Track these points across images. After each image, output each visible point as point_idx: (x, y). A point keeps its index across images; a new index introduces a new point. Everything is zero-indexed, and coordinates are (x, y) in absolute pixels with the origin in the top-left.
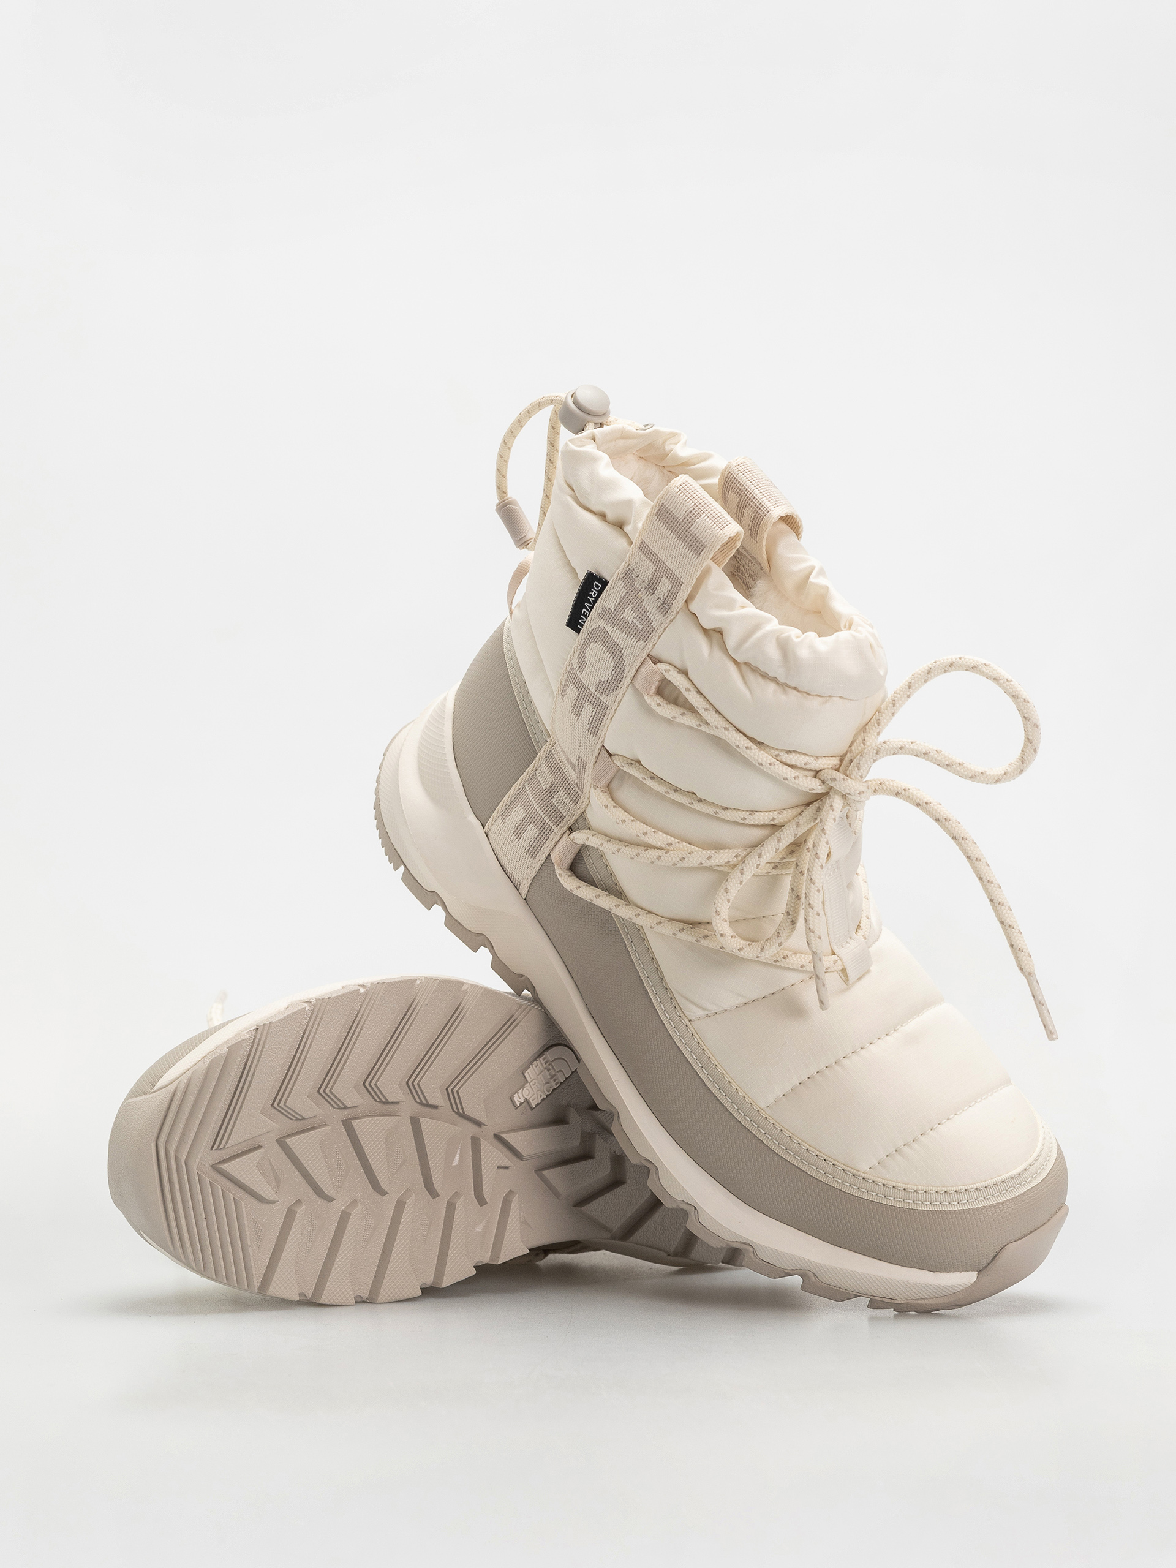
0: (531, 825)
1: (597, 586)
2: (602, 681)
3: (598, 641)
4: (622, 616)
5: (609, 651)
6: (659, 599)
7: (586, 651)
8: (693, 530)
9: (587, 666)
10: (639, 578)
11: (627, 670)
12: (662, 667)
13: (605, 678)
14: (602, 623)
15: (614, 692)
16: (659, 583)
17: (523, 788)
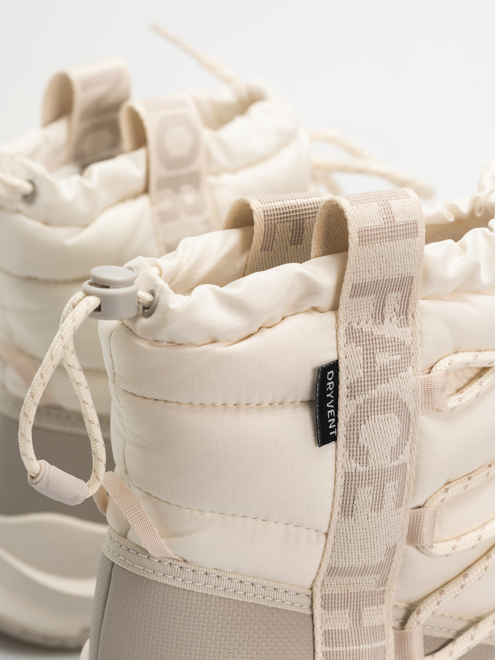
1: (330, 376)
2: (395, 444)
3: (368, 417)
4: (377, 368)
5: (384, 411)
6: (393, 319)
7: (360, 440)
8: (399, 220)
9: (370, 451)
10: (361, 324)
11: (410, 409)
12: (439, 368)
13: (395, 441)
14: (360, 399)
15: (407, 442)
16: (384, 306)
17: (325, 654)
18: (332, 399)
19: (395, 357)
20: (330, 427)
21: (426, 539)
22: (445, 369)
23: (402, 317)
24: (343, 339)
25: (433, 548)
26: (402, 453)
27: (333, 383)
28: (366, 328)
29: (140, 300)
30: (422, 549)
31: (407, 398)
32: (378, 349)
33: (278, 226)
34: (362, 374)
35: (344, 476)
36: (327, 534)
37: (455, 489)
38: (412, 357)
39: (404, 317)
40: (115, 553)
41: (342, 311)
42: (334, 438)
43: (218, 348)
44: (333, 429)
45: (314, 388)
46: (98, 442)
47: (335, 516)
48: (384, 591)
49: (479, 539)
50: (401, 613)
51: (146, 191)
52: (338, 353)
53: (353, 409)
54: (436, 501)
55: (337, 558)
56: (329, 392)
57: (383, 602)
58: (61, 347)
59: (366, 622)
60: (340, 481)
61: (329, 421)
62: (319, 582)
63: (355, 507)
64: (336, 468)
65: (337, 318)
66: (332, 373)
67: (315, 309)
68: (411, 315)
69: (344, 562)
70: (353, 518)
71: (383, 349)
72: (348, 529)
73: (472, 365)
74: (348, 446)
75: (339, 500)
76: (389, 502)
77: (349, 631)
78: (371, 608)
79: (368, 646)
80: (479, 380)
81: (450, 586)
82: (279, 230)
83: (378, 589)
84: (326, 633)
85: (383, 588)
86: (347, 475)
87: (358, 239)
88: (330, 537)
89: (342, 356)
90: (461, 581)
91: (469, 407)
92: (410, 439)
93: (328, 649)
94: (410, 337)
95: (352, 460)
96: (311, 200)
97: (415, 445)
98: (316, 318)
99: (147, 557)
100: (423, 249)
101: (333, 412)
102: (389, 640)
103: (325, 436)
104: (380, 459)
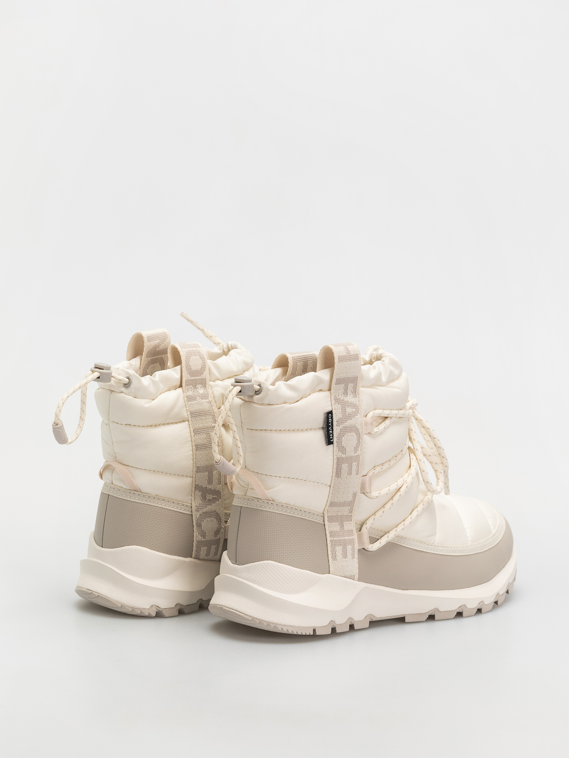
0: (347, 547)
2: (355, 446)
3: (345, 434)
4: (347, 414)
5: (351, 432)
6: (351, 395)
7: (342, 444)
8: (352, 353)
9: (346, 448)
10: (339, 396)
11: (360, 431)
12: (369, 415)
13: (355, 444)
14: (341, 426)
16: (347, 389)
17: (331, 541)
18: (331, 426)
19: (353, 410)
20: (331, 438)
21: (368, 490)
22: (372, 415)
24: (333, 402)
25: (371, 493)
26: (358, 450)
27: (331, 419)
28: (341, 398)
29: (255, 388)
30: (367, 494)
31: (359, 427)
32: (347, 406)
33: (298, 363)
34: (342, 416)
35: (336, 459)
36: (330, 486)
37: (378, 469)
38: (359, 410)
39: (355, 394)
40: (242, 503)
41: (332, 391)
42: (332, 443)
43: (287, 405)
44: (332, 439)
45: (325, 422)
46: (240, 448)
47: (334, 477)
48: (351, 515)
49: (389, 491)
50: (359, 526)
51: (181, 386)
52: (332, 407)
53: (339, 431)
54: (371, 474)
55: (334, 497)
56: (330, 423)
57: (351, 521)
58: (229, 406)
59: (346, 528)
60: (335, 461)
61: (330, 435)
62: (326, 510)
63: (341, 473)
64: (333, 455)
65: (331, 393)
66: (330, 415)
67: (321, 390)
68: (357, 393)
69: (337, 499)
70: (341, 478)
71: (348, 406)
72: (339, 483)
73: (381, 415)
74: (338, 446)
75: (335, 470)
76: (354, 472)
77: (340, 531)
78: (347, 522)
79: (347, 538)
80: (384, 422)
81: (378, 512)
82: (298, 365)
83: (349, 514)
84: (331, 532)
85: (351, 514)
86: (338, 459)
87: (338, 360)
88: (331, 487)
89: (334, 408)
90: (383, 509)
91: (381, 433)
92: (360, 445)
93: (332, 539)
94: (358, 402)
95: (339, 452)
96: (309, 353)
97: (362, 448)
98: (322, 394)
99: (257, 500)
100: (360, 368)
101: (331, 432)
102: (355, 537)
103: (329, 441)
104: (350, 452)
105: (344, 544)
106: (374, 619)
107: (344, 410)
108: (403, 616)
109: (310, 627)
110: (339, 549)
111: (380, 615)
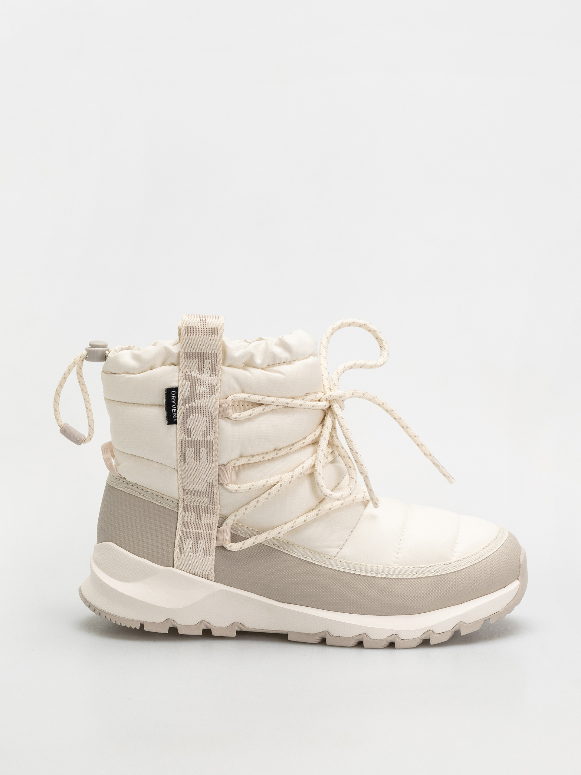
0: (199, 541)
1: (173, 393)
2: (205, 429)
3: (191, 414)
4: (196, 393)
5: (199, 413)
6: (208, 372)
7: (187, 425)
8: (208, 326)
9: (192, 431)
10: (192, 372)
11: (213, 414)
12: (230, 398)
14: (187, 406)
15: (213, 431)
16: (203, 366)
17: (182, 532)
18: (175, 404)
19: (206, 389)
20: (174, 417)
21: (227, 481)
22: (235, 398)
23: (213, 373)
24: (181, 378)
25: (229, 486)
26: (210, 435)
27: (175, 396)
28: (194, 375)
30: (225, 486)
31: (211, 409)
32: (198, 384)
34: (189, 395)
35: (181, 442)
36: (177, 470)
38: (215, 391)
41: (180, 365)
42: (176, 423)
43: (127, 376)
45: (166, 399)
47: (179, 461)
50: (221, 521)
52: (178, 383)
53: (184, 410)
54: (232, 464)
55: (184, 484)
56: (173, 400)
57: (213, 513)
59: (203, 520)
60: (179, 444)
61: (173, 414)
62: (182, 497)
63: (187, 458)
64: (177, 437)
65: (178, 368)
66: (174, 392)
68: (217, 373)
69: (190, 486)
70: (187, 463)
71: (200, 385)
72: (185, 469)
73: (252, 401)
74: (182, 427)
75: (179, 453)
76: (204, 459)
77: (194, 523)
78: (207, 515)
80: (255, 409)
83: (210, 506)
84: (183, 522)
85: (213, 506)
87: (185, 331)
88: (179, 472)
89: (180, 385)
92: (214, 429)
93: (183, 529)
94: (216, 382)
97: (217, 433)
98: (170, 368)
101: (175, 410)
102: (214, 532)
103: (171, 420)
104: (196, 435)
105: (196, 538)
106: (244, 629)
107: (193, 388)
108: (286, 633)
109: (136, 621)
110: (188, 543)
111: (251, 625)
